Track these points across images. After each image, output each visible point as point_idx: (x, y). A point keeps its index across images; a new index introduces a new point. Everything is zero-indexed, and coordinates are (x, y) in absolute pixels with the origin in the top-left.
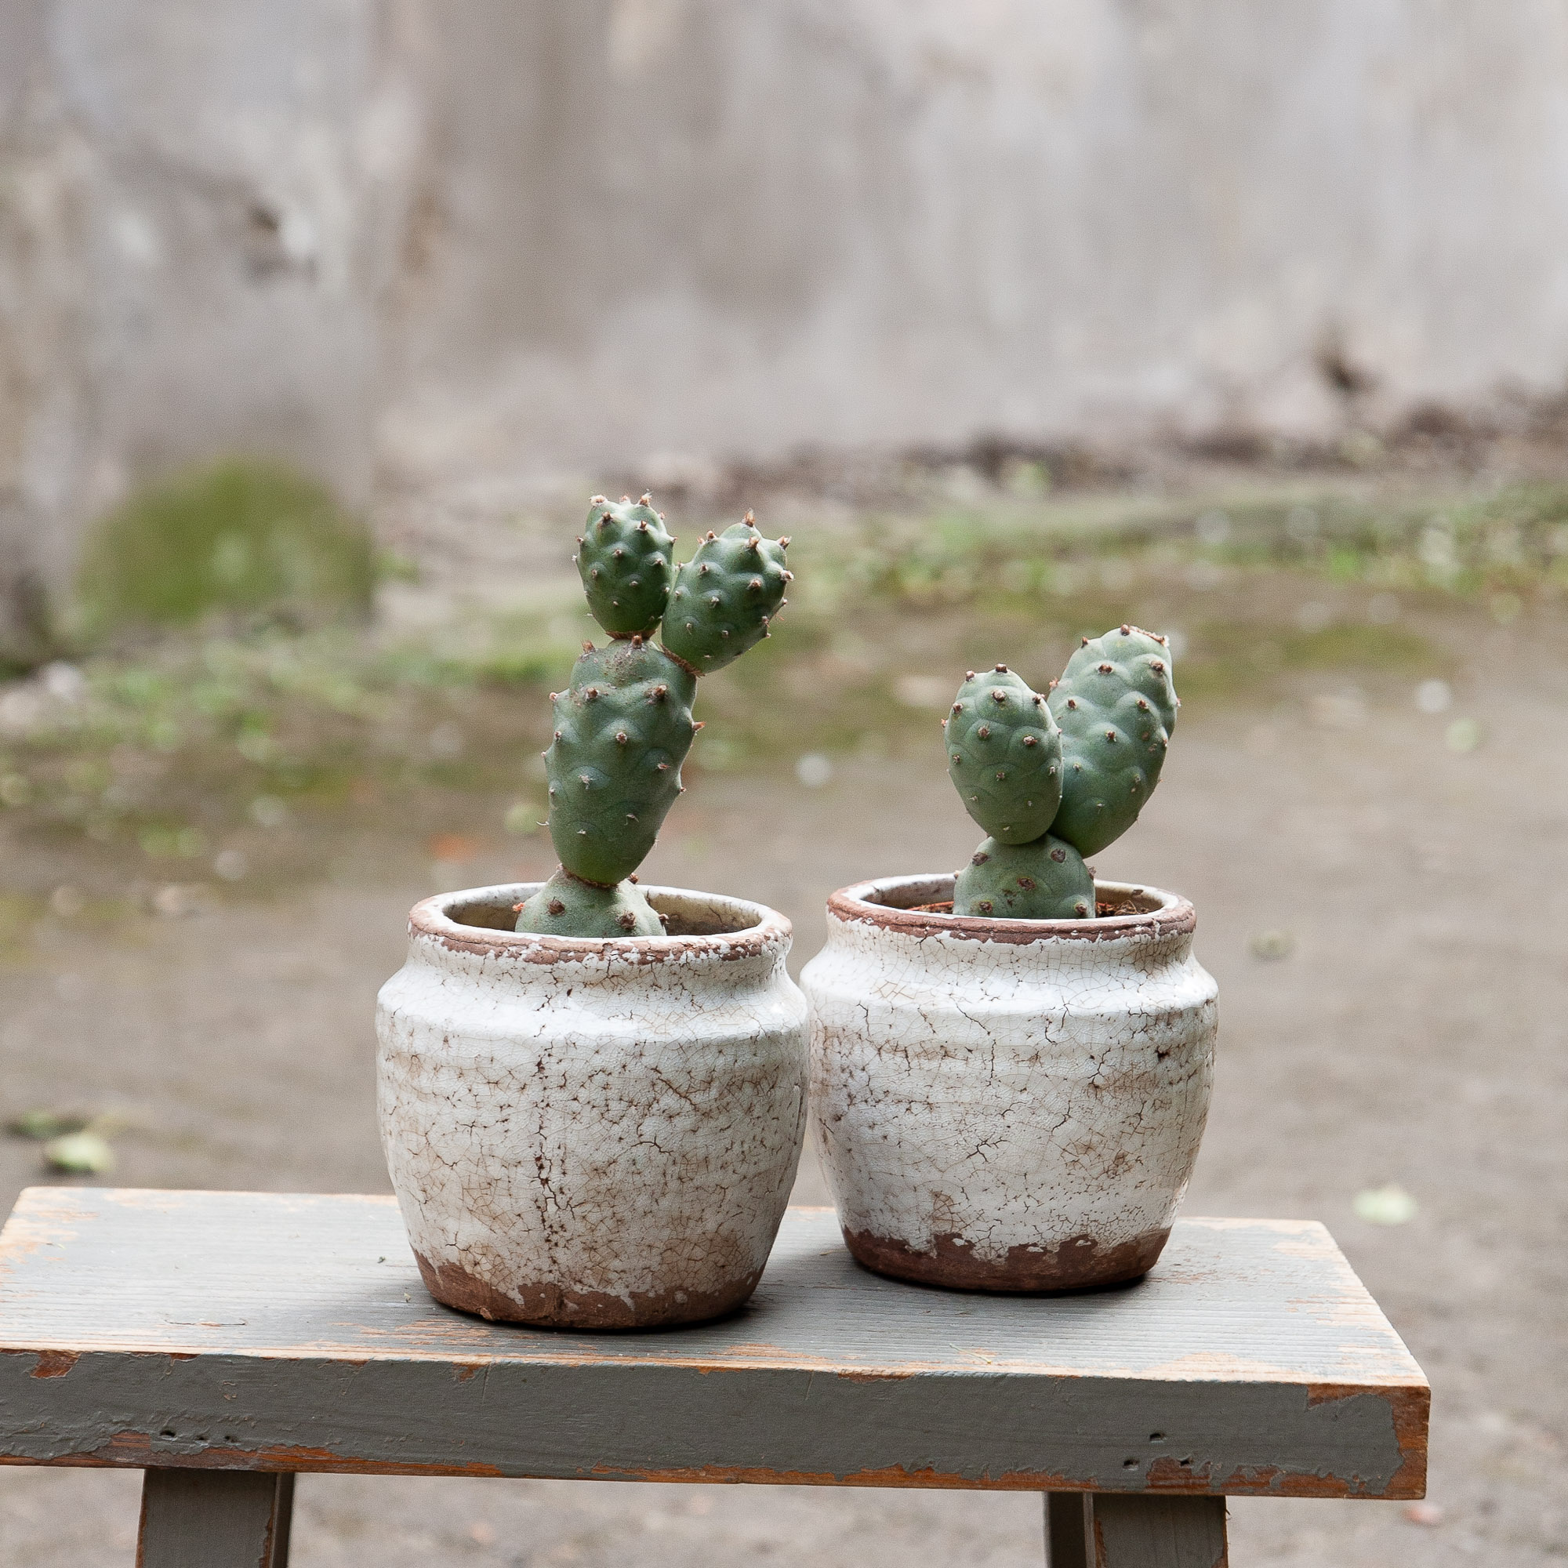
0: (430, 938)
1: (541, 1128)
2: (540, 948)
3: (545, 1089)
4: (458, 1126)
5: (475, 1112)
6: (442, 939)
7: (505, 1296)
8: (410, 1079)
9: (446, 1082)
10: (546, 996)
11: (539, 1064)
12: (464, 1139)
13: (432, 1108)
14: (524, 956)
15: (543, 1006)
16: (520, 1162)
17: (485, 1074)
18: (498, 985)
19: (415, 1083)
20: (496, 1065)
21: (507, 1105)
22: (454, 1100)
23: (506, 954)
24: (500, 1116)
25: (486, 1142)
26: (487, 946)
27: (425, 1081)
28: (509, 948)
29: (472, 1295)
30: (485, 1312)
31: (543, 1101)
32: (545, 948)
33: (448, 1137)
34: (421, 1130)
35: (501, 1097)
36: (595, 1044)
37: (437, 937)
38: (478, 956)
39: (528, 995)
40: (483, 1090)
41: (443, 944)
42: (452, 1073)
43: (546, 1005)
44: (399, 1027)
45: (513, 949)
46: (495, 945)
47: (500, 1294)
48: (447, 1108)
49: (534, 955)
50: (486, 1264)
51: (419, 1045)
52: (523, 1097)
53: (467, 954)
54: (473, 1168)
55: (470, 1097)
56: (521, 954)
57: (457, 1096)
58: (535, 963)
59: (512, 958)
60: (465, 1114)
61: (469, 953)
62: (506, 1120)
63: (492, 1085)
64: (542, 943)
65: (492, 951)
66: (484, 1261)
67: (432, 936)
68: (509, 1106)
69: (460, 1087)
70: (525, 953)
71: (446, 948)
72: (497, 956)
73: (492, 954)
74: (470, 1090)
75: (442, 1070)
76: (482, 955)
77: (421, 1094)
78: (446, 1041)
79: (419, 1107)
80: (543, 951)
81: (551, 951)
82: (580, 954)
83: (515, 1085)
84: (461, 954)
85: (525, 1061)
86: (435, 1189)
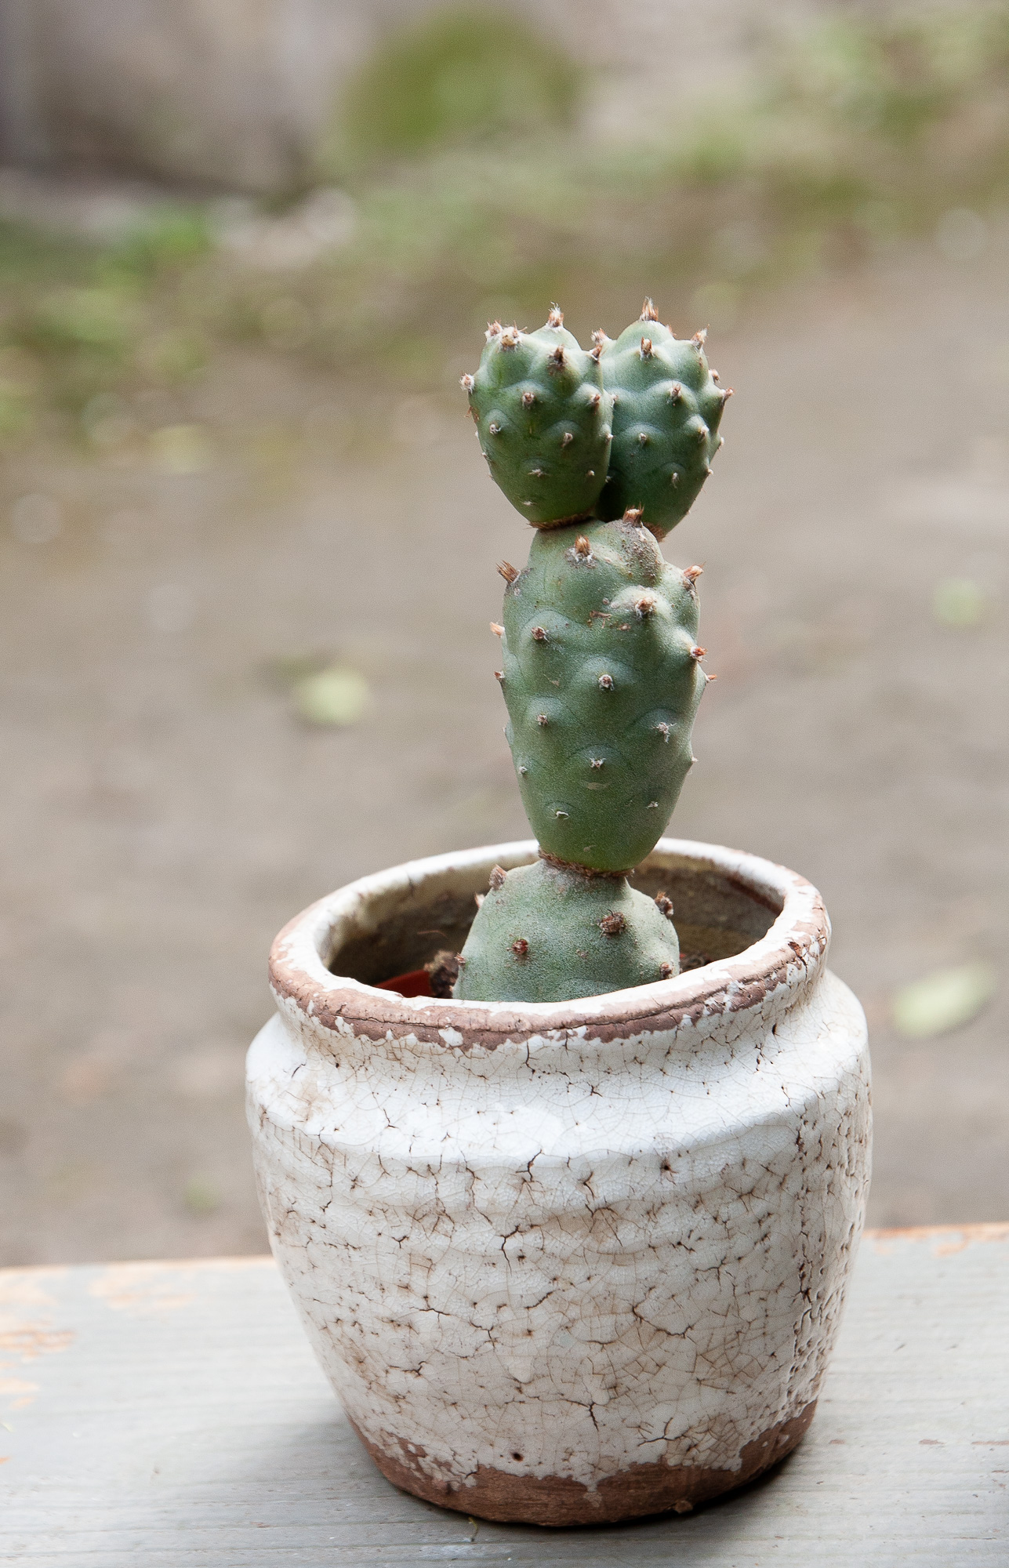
0: (552, 1038)
1: (803, 1224)
2: (741, 986)
3: (804, 1170)
4: (699, 1275)
5: (726, 1244)
6: (582, 1030)
7: (720, 1470)
8: (595, 1245)
9: (670, 1225)
10: (756, 1047)
11: (799, 1138)
12: (707, 1288)
13: (647, 1269)
14: (729, 1005)
15: (758, 1062)
16: (781, 1284)
17: (737, 1187)
18: (695, 1062)
19: (610, 1244)
20: (751, 1168)
21: (766, 1215)
22: (689, 1243)
23: (706, 1012)
24: (757, 1235)
25: (741, 1278)
26: (673, 1012)
27: (629, 1235)
28: (707, 1002)
29: (667, 1491)
30: (684, 1505)
31: (802, 1189)
32: (746, 981)
33: (682, 1299)
34: (624, 1306)
35: (759, 1206)
36: (836, 1082)
37: (570, 1031)
38: (665, 1032)
39: (737, 1056)
40: (733, 1210)
41: (588, 1037)
42: (684, 1206)
43: (760, 1058)
44: (547, 1180)
45: (711, 1001)
46: (684, 1004)
47: (714, 1471)
48: (679, 1257)
49: (739, 998)
50: (708, 1441)
51: (606, 1190)
52: (784, 1195)
53: (645, 1035)
54: (718, 1321)
55: (719, 1227)
56: (724, 1004)
57: (694, 1236)
58: (744, 1007)
59: (717, 1014)
60: (706, 1255)
61: (648, 1032)
62: (766, 1236)
63: (745, 1198)
64: (740, 977)
65: (685, 1016)
66: (708, 1436)
67: (556, 1034)
68: (769, 1214)
69: (700, 1221)
70: (728, 999)
71: (597, 1041)
72: (695, 1019)
73: (686, 1019)
74: (715, 1219)
75: (663, 1209)
76: (672, 1027)
77: (618, 1257)
78: (666, 1167)
79: (618, 1274)
80: (747, 987)
81: (755, 983)
82: (780, 971)
83: (774, 1182)
84: (633, 1038)
85: (782, 1142)
86: (644, 1376)
